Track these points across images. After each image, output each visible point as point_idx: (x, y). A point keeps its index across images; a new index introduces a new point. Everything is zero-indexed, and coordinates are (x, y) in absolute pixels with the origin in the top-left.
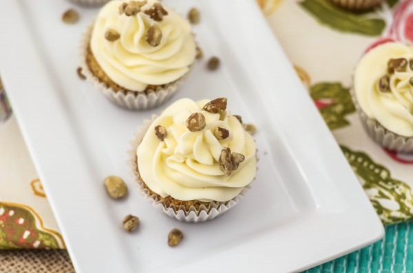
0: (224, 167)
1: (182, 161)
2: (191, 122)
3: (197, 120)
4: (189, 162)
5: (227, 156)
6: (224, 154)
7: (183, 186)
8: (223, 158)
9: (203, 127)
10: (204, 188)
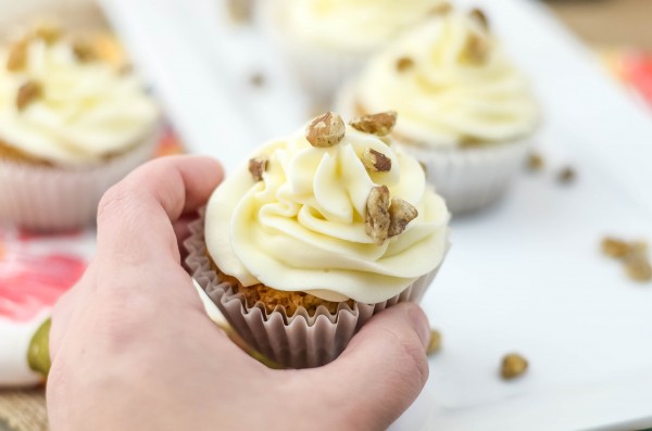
0: (372, 223)
1: (290, 212)
2: (316, 127)
3: (328, 123)
4: (304, 215)
5: (381, 198)
6: (376, 194)
7: (287, 264)
8: (372, 202)
9: (339, 139)
10: (326, 270)
